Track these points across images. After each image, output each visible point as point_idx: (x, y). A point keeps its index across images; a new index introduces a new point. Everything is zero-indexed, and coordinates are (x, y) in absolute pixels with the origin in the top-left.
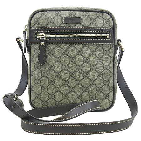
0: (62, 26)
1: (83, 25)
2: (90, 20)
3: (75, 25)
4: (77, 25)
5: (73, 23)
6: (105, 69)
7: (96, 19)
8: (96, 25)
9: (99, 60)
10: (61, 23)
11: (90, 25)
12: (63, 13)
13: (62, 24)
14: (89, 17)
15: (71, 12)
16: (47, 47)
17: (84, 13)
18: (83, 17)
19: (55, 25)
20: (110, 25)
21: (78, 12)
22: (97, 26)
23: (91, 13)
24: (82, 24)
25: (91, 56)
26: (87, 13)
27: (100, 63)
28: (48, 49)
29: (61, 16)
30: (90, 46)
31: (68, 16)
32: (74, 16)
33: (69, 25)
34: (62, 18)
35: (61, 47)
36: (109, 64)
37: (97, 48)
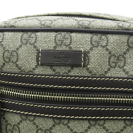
0: (37, 71)
1: (90, 72)
2: (110, 58)
3: (69, 71)
4: (76, 72)
7: (125, 53)
8: (124, 71)
10: (34, 63)
11: (109, 69)
12: (40, 39)
13: (36, 67)
14: (107, 50)
15: (60, 36)
16: (4, 118)
17: (96, 38)
18: (91, 49)
19: (20, 69)
21: (79, 35)
22: (127, 73)
23: (112, 38)
24: (88, 69)
26: (103, 37)
28: (6, 122)
29: (35, 47)
31: (51, 46)
32: (67, 46)
33: (54, 70)
34: (37, 50)
35: (34, 124)
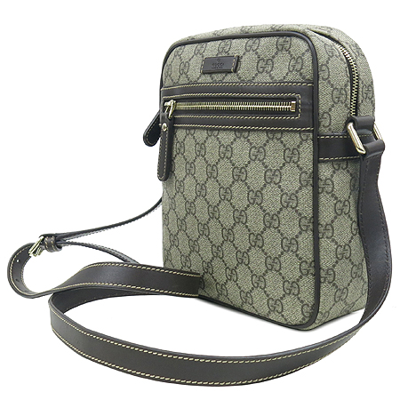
0: (200, 81)
1: (240, 78)
2: (258, 63)
3: (224, 78)
4: (229, 78)
5: (220, 72)
6: (285, 204)
7: (273, 57)
8: (270, 76)
9: (272, 177)
11: (256, 75)
14: (257, 53)
17: (251, 42)
18: (244, 54)
19: (188, 80)
20: (301, 74)
22: (272, 78)
24: (238, 75)
25: (253, 165)
27: (272, 185)
28: (177, 139)
30: (252, 137)
33: (212, 78)
35: (194, 137)
36: (297, 192)
37: (267, 141)
